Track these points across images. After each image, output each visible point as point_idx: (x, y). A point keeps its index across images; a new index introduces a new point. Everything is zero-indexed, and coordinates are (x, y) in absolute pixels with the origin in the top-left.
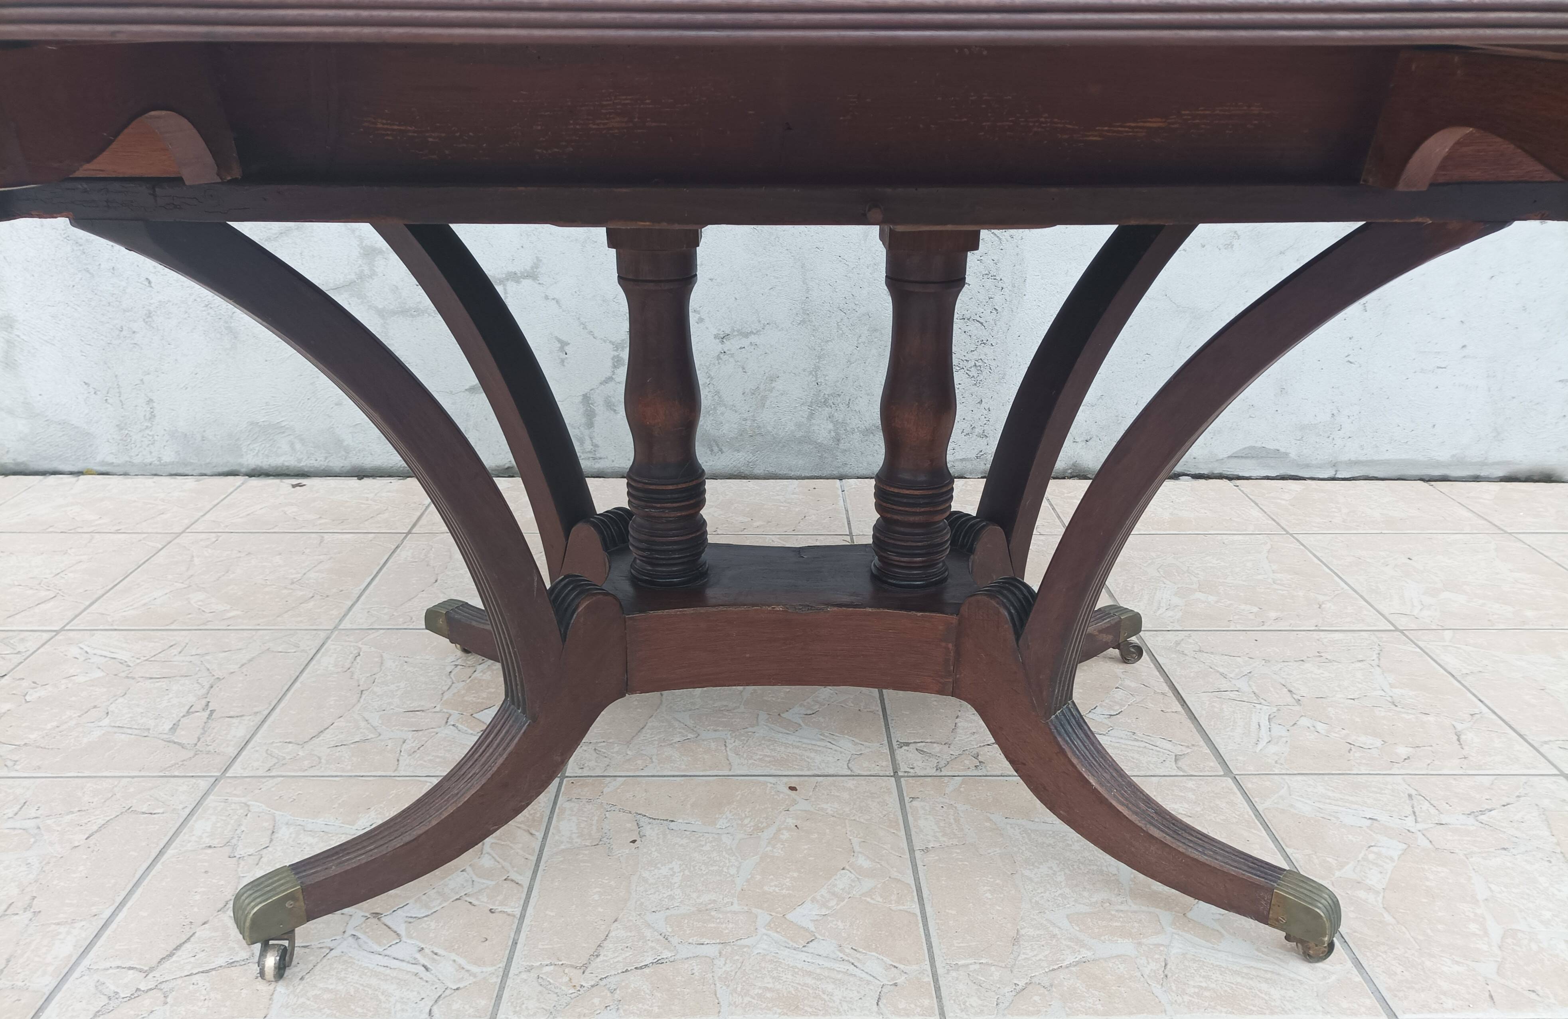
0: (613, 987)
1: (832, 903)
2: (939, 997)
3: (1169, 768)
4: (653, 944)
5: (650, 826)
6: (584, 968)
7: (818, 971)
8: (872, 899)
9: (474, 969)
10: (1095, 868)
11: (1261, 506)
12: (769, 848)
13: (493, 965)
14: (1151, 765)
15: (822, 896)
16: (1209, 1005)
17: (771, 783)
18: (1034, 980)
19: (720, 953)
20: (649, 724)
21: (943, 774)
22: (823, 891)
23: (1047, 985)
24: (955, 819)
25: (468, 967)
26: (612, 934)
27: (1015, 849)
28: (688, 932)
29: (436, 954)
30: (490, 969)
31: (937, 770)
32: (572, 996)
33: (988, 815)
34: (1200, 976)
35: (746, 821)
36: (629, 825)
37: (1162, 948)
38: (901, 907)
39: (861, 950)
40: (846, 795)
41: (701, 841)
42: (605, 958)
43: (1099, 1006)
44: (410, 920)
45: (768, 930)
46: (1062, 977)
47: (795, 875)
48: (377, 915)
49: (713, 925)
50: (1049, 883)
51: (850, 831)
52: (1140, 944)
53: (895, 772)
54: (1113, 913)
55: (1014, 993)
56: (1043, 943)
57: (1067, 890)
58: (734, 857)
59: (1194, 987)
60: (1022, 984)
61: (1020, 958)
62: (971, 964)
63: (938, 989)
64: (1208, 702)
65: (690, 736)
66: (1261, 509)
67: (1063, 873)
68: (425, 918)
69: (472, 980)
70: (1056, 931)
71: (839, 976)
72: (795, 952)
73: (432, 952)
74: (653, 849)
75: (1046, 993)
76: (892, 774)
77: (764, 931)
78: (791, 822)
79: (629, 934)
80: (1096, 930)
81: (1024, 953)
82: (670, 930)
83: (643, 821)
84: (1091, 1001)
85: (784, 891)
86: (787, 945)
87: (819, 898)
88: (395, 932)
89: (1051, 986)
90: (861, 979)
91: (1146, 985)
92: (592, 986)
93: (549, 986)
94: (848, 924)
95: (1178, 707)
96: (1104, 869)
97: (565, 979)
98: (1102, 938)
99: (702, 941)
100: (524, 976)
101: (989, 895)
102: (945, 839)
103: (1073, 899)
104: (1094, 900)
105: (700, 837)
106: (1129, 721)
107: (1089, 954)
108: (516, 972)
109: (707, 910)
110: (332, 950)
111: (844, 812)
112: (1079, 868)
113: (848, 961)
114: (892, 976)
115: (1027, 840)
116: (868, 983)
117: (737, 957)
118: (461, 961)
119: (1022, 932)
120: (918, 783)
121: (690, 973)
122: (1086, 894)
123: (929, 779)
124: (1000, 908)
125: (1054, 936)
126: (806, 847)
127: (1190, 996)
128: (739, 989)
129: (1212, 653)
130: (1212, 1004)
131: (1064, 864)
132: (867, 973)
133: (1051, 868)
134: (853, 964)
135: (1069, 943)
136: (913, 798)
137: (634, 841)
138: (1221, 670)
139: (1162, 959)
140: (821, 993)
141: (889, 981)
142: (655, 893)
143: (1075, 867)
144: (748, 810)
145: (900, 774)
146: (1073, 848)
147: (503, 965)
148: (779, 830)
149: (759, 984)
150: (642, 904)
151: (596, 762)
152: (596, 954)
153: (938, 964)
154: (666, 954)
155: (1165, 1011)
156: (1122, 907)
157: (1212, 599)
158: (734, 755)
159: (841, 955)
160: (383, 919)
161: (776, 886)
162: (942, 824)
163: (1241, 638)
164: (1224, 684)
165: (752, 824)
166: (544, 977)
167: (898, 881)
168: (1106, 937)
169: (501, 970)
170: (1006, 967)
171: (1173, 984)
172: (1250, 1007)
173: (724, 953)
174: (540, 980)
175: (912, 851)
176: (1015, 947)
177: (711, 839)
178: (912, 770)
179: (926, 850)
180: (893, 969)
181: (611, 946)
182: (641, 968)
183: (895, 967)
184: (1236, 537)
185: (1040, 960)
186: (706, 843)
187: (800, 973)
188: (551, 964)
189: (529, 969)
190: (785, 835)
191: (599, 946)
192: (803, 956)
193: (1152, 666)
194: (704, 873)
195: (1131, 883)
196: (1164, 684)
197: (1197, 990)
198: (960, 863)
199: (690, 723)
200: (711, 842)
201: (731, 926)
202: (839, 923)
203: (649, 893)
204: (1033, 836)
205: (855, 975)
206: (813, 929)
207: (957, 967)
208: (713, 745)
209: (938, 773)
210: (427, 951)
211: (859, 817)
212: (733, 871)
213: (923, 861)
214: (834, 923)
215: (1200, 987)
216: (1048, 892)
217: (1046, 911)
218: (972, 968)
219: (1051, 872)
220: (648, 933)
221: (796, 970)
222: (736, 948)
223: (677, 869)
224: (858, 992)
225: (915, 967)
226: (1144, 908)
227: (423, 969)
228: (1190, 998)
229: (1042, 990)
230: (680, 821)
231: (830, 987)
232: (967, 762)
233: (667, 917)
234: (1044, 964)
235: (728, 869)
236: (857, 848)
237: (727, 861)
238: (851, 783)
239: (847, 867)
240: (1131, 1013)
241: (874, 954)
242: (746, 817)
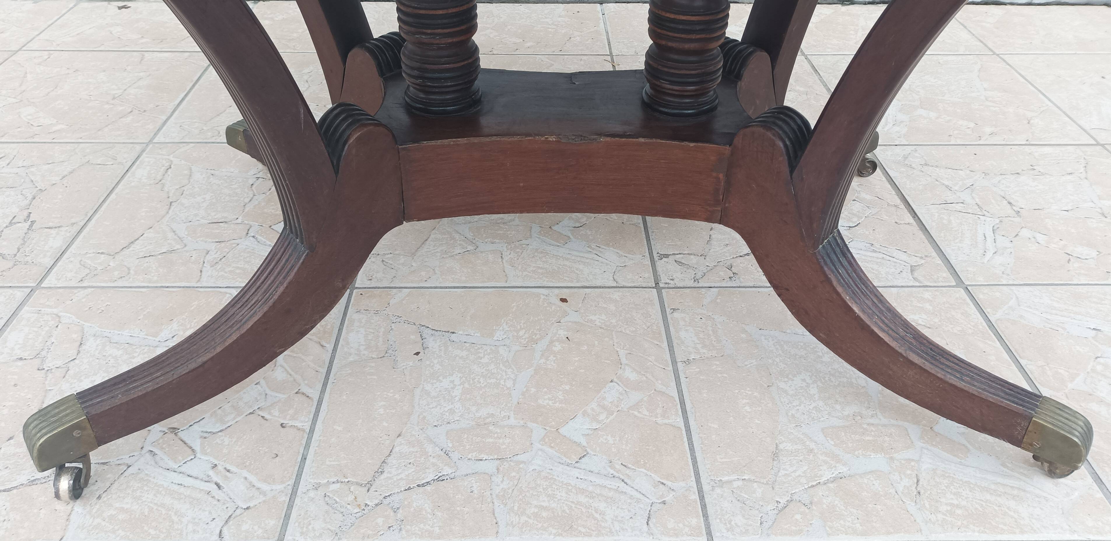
0: (396, 505)
1: (602, 417)
2: (705, 516)
3: (906, 278)
4: (434, 461)
5: (432, 338)
6: (369, 486)
7: (591, 488)
8: (639, 412)
9: (265, 487)
10: (845, 380)
11: (970, 29)
12: (543, 361)
13: (282, 482)
14: (890, 276)
15: (593, 409)
16: (962, 524)
17: (544, 295)
18: (795, 497)
19: (498, 469)
20: (432, 236)
21: (700, 285)
22: (594, 405)
23: (807, 502)
24: (713, 331)
25: (258, 485)
26: (396, 449)
27: (770, 361)
28: (468, 447)
29: (228, 471)
30: (279, 487)
31: (695, 281)
32: (358, 515)
33: (743, 325)
34: (951, 493)
35: (521, 333)
36: (413, 337)
37: (913, 464)
38: (666, 421)
39: (630, 466)
40: (612, 307)
41: (479, 353)
42: (389, 475)
43: (858, 525)
44: (205, 436)
45: (542, 445)
46: (821, 494)
47: (567, 387)
48: (174, 430)
49: (491, 440)
50: (803, 396)
51: (617, 343)
52: (892, 458)
53: (657, 284)
54: (865, 426)
55: (776, 512)
56: (801, 458)
57: (821, 403)
58: (510, 370)
59: (946, 504)
60: (783, 501)
61: (780, 474)
62: (734, 480)
63: (704, 507)
64: (937, 214)
65: (470, 248)
66: (969, 31)
67: (815, 385)
68: (220, 434)
69: (262, 498)
70: (812, 446)
71: (611, 494)
72: (568, 468)
73: (225, 468)
74: (436, 361)
75: (807, 511)
76: (654, 285)
77: (540, 446)
78: (562, 333)
79: (412, 449)
80: (850, 445)
81: (784, 469)
82: (450, 445)
83: (426, 332)
84: (850, 519)
85: (557, 404)
86: (561, 461)
87: (589, 411)
88: (191, 448)
89: (811, 503)
90: (631, 497)
91: (901, 502)
92: (377, 505)
93: (336, 505)
94: (618, 439)
95: (909, 218)
96: (854, 381)
97: (351, 498)
98: (856, 453)
99: (480, 457)
100: (312, 494)
101: (747, 408)
102: (705, 351)
103: (827, 412)
104: (846, 413)
105: (479, 349)
106: (867, 233)
107: (843, 469)
108: (304, 490)
109: (485, 424)
110: (129, 467)
111: (612, 323)
112: (830, 380)
113: (619, 478)
114: (661, 493)
115: (780, 352)
116: (638, 501)
117: (514, 474)
118: (252, 478)
119: (781, 446)
120: (679, 294)
121: (469, 491)
122: (838, 407)
123: (688, 291)
124: (759, 422)
125: (811, 451)
126: (577, 359)
127: (944, 514)
128: (516, 508)
129: (937, 166)
130: (965, 522)
131: (816, 376)
132: (637, 490)
133: (804, 380)
134: (623, 481)
135: (826, 458)
136: (674, 309)
137: (417, 354)
138: (946, 183)
139: (914, 475)
140: (593, 512)
141: (658, 499)
142: (436, 407)
143: (827, 379)
144: (523, 322)
145: (661, 285)
146: (824, 359)
147: (292, 482)
148: (551, 342)
149: (535, 502)
150: (424, 418)
151: (384, 273)
152: (380, 470)
153: (703, 480)
154: (447, 471)
155: (921, 530)
156: (872, 421)
157: (933, 115)
158: (510, 267)
159: (612, 472)
160: (181, 434)
161: (549, 399)
162: (701, 336)
163: (962, 152)
164: (950, 197)
165: (527, 335)
166: (331, 496)
167: (663, 393)
168: (860, 451)
169: (290, 487)
170: (767, 484)
171: (926, 501)
172: (1001, 526)
173: (501, 469)
174: (327, 499)
175: (674, 362)
176: (775, 462)
177: (489, 351)
178: (671, 282)
179: (687, 362)
180: (661, 486)
181: (394, 462)
182: (423, 485)
183: (663, 483)
184: (950, 58)
185: (799, 476)
186: (484, 355)
187: (573, 490)
188: (338, 482)
189: (316, 487)
190: (557, 347)
191: (384, 462)
192: (576, 473)
193: (884, 179)
194: (483, 386)
195: (879, 395)
196: (896, 197)
197: (949, 508)
198: (719, 375)
199: (470, 235)
200: (489, 354)
201: (508, 440)
202: (609, 438)
203: (431, 406)
204: (786, 347)
205: (625, 493)
206: (585, 444)
207: (722, 484)
208: (491, 257)
209: (696, 285)
210: (220, 468)
211: (625, 329)
212: (509, 384)
213: (685, 373)
214: (605, 437)
215: (951, 505)
216: (802, 405)
217: (802, 425)
218: (736, 484)
219: (804, 384)
220: (430, 448)
221: (570, 488)
222: (512, 464)
223: (457, 382)
224: (629, 511)
225: (682, 484)
226: (893, 422)
227: (215, 487)
228: (944, 517)
229: (803, 509)
230: (461, 332)
231: (602, 506)
232: (722, 273)
233: (447, 432)
234: (803, 480)
235: (505, 382)
236: (624, 360)
237: (504, 374)
238: (616, 295)
239: (615, 380)
240: (889, 533)
241: (643, 470)
242: (521, 329)
